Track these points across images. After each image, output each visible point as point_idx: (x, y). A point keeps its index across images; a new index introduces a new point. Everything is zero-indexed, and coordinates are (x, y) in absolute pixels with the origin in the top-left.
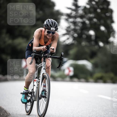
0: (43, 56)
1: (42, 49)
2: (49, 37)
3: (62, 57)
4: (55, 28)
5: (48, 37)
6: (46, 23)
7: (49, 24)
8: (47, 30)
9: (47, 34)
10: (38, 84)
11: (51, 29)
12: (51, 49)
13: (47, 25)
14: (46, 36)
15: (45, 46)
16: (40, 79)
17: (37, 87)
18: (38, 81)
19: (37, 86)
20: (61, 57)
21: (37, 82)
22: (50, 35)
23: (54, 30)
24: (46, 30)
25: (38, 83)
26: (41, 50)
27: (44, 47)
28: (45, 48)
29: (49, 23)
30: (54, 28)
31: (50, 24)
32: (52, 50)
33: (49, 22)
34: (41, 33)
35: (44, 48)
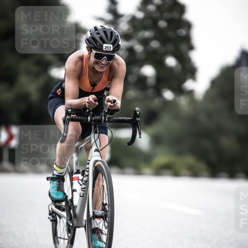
0: (90, 120)
1: (87, 104)
2: (102, 68)
3: (137, 119)
4: (113, 44)
5: (97, 68)
6: (91, 34)
7: (97, 37)
8: (94, 52)
9: (94, 62)
10: (83, 186)
11: (104, 47)
12: (109, 101)
13: (93, 38)
14: (94, 68)
15: (94, 96)
16: (88, 176)
17: (81, 195)
18: (82, 180)
19: (82, 192)
20: (134, 119)
21: (80, 182)
22: (103, 62)
23: (112, 49)
24: (91, 51)
25: (83, 184)
26: (85, 105)
27: (91, 99)
28: (93, 101)
29: (98, 34)
30: (111, 46)
31: (99, 36)
32: (111, 103)
33: (97, 32)
34: (79, 64)
35: (91, 102)
